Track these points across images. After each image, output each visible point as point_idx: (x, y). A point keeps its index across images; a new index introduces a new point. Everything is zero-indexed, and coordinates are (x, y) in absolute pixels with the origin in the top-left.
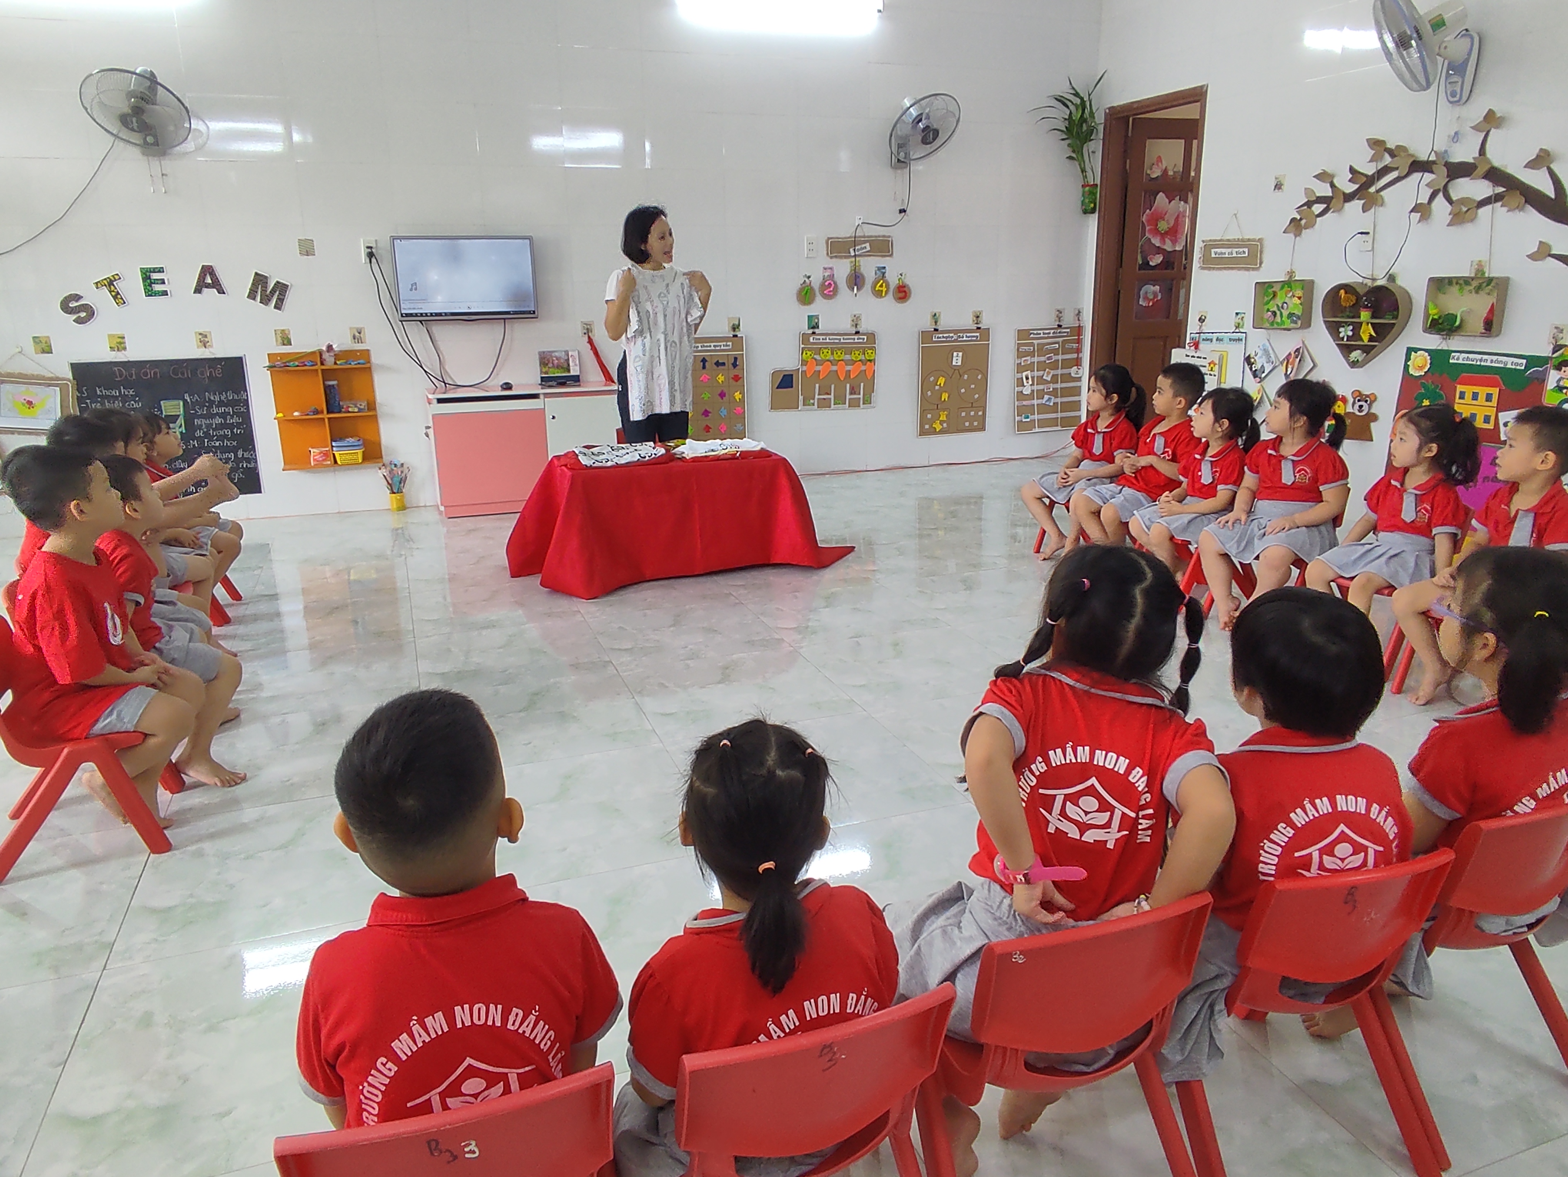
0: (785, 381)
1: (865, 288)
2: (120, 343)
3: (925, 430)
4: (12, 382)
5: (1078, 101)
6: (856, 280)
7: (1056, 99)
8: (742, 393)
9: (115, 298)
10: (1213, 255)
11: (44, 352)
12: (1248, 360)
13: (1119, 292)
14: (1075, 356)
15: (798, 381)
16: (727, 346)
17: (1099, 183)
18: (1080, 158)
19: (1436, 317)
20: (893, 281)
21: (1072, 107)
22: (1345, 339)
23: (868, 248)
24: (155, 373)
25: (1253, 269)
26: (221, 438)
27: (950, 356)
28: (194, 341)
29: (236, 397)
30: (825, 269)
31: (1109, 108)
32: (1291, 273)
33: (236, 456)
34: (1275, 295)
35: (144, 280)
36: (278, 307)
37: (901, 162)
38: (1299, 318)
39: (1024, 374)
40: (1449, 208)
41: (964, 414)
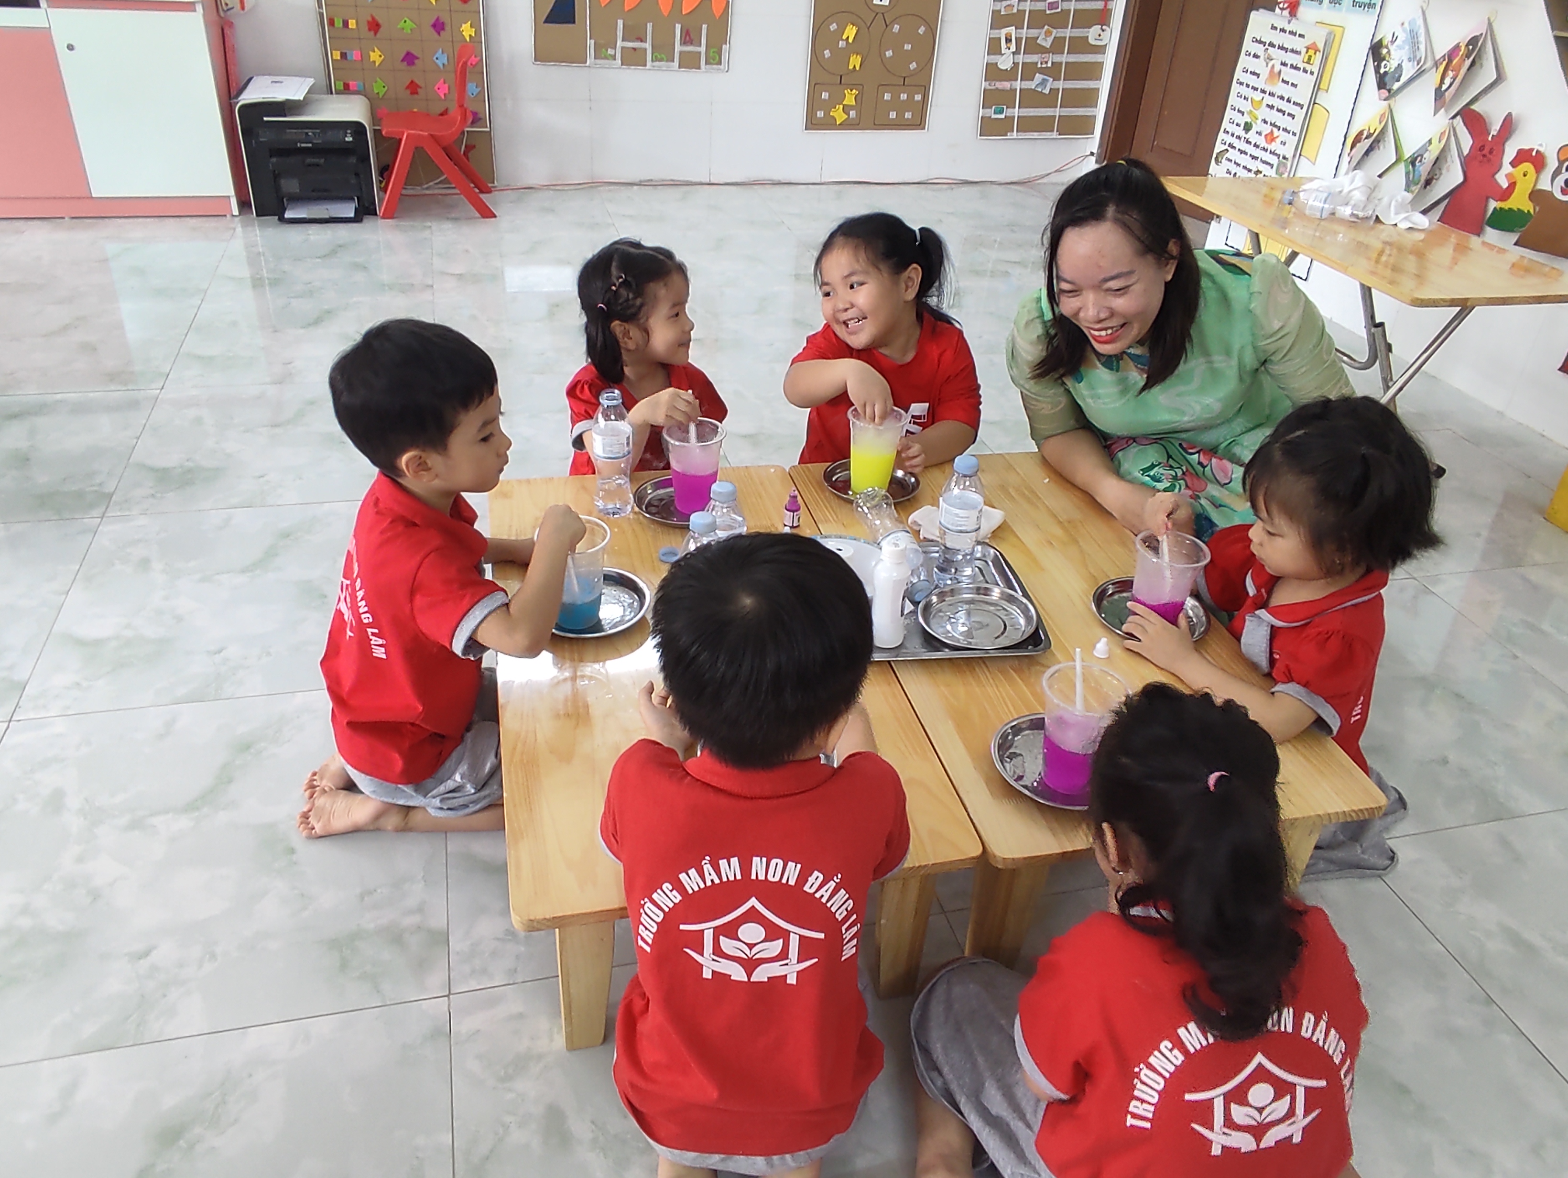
0: (561, 11)
3: (818, 118)
8: (476, 25)
12: (1376, 51)
14: (1101, 4)
15: (585, 12)
39: (1004, 32)
41: (887, 97)
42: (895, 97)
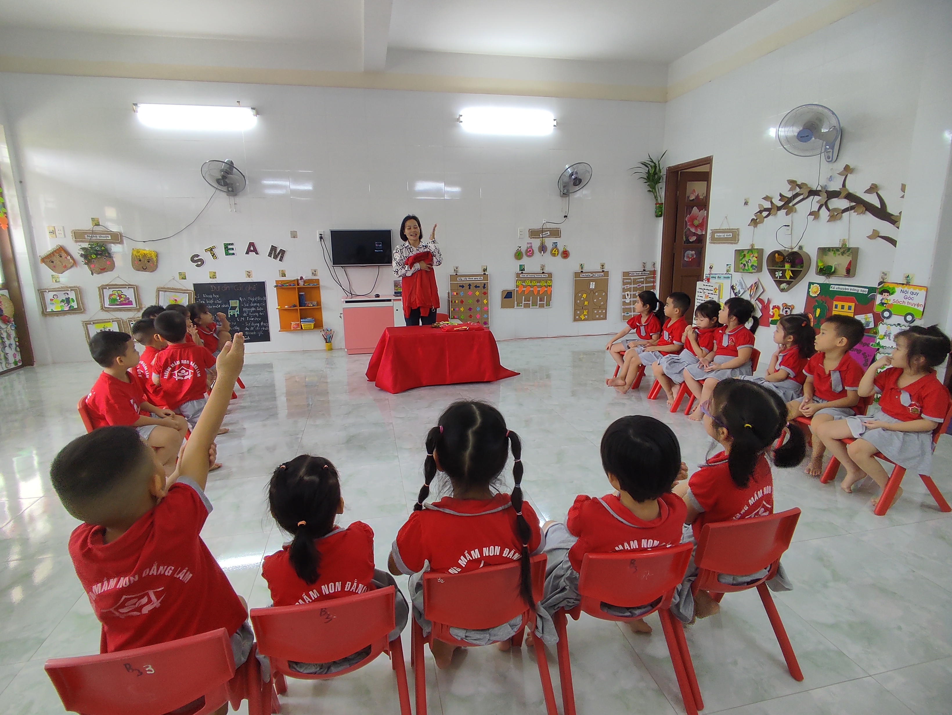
0: (508, 295)
1: (547, 253)
2: (214, 275)
3: (577, 318)
4: (169, 291)
5: (653, 164)
6: (543, 248)
7: (642, 164)
8: (487, 300)
9: (213, 256)
10: (716, 237)
11: (183, 279)
12: (732, 287)
13: (674, 254)
14: (652, 284)
15: (515, 295)
16: (481, 278)
17: (663, 202)
18: (654, 191)
19: (822, 267)
20: (561, 249)
21: (650, 168)
22: (778, 278)
23: (549, 234)
24: (228, 288)
25: (735, 243)
26: (255, 317)
27: (589, 284)
28: (245, 274)
29: (261, 299)
30: (528, 243)
31: (669, 167)
32: (752, 245)
33: (260, 324)
34: (745, 256)
35: (225, 248)
36: (281, 260)
37: (565, 194)
38: (756, 267)
39: (626, 293)
40: (828, 213)
41: (596, 312)
42: (598, 312)
